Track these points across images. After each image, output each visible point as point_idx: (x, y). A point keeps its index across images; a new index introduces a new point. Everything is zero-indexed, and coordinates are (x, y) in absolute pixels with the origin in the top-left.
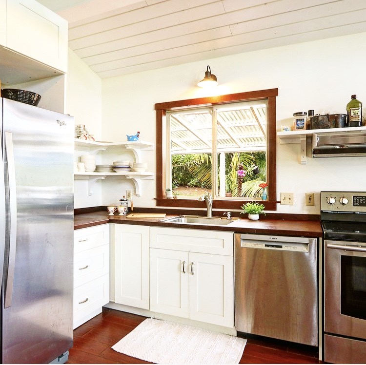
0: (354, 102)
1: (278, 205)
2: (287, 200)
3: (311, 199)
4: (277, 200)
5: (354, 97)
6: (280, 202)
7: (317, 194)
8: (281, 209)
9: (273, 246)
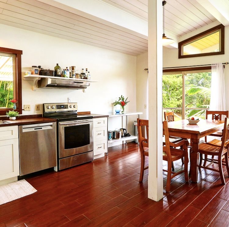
0: (58, 67)
1: (23, 111)
2: (27, 108)
3: (38, 107)
4: (22, 109)
5: (57, 64)
6: (24, 110)
7: (41, 105)
8: (24, 113)
9: (38, 129)
